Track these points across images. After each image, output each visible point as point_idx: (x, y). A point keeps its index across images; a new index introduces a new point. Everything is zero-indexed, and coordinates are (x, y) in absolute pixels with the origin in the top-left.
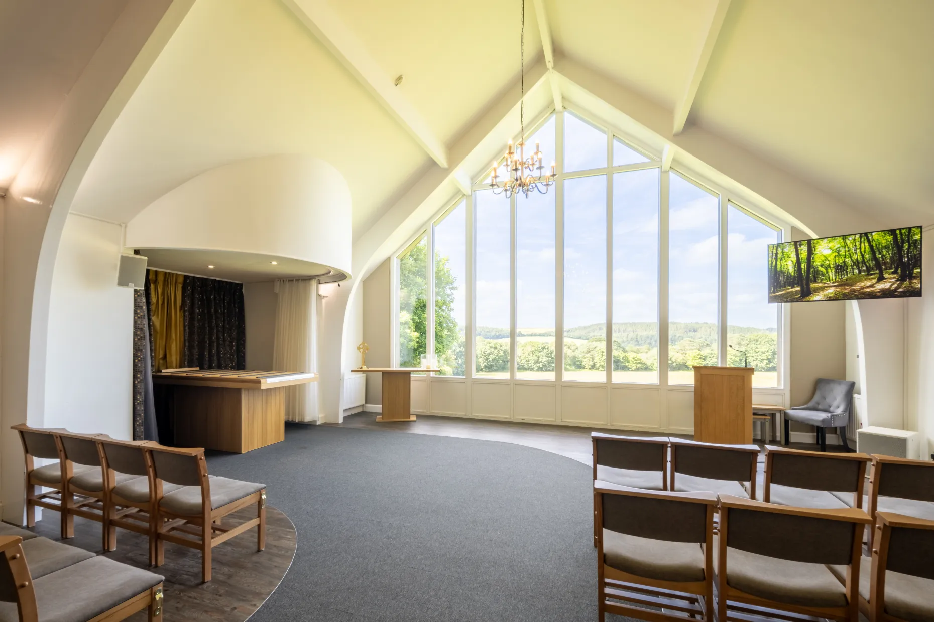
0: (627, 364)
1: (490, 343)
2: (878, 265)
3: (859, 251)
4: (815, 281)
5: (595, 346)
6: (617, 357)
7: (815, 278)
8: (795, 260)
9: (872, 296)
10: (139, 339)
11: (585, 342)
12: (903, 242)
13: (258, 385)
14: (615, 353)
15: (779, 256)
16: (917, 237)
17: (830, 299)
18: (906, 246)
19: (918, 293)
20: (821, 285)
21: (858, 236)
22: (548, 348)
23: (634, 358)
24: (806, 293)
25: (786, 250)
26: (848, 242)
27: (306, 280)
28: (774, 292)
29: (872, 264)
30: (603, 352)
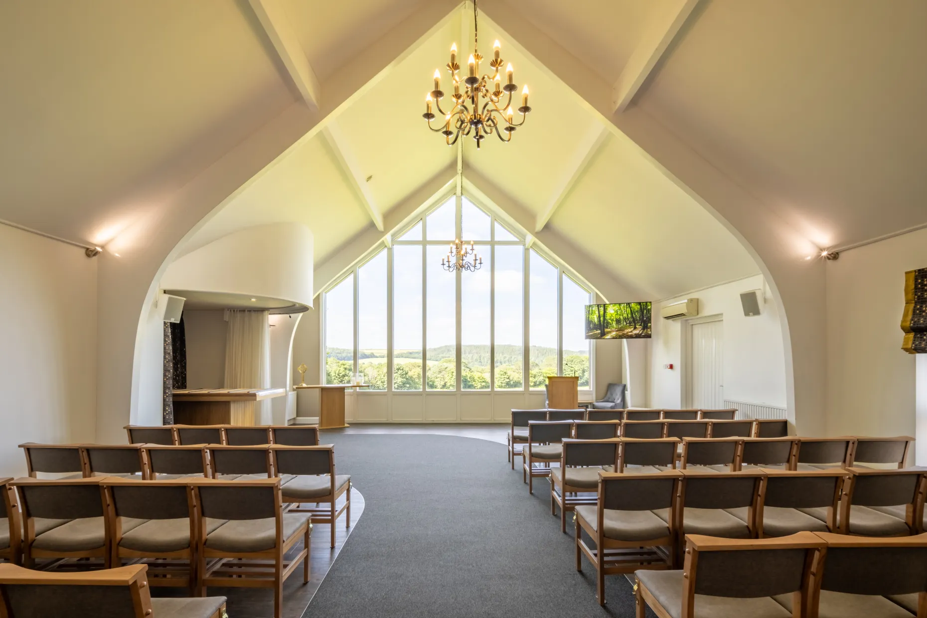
0: (473, 383)
1: (344, 365)
2: (634, 321)
3: (626, 312)
4: (607, 328)
5: (445, 367)
6: (465, 377)
7: (607, 326)
8: (598, 315)
9: (631, 337)
10: (167, 362)
11: (436, 363)
12: (644, 310)
13: (254, 397)
14: (463, 373)
15: (591, 311)
16: (649, 307)
17: (614, 338)
18: (645, 311)
19: (649, 336)
20: (609, 330)
21: (625, 304)
22: (402, 370)
23: (479, 378)
24: (603, 334)
25: (594, 309)
26: (621, 307)
27: (258, 311)
28: (588, 333)
29: (631, 320)
30: (453, 372)
